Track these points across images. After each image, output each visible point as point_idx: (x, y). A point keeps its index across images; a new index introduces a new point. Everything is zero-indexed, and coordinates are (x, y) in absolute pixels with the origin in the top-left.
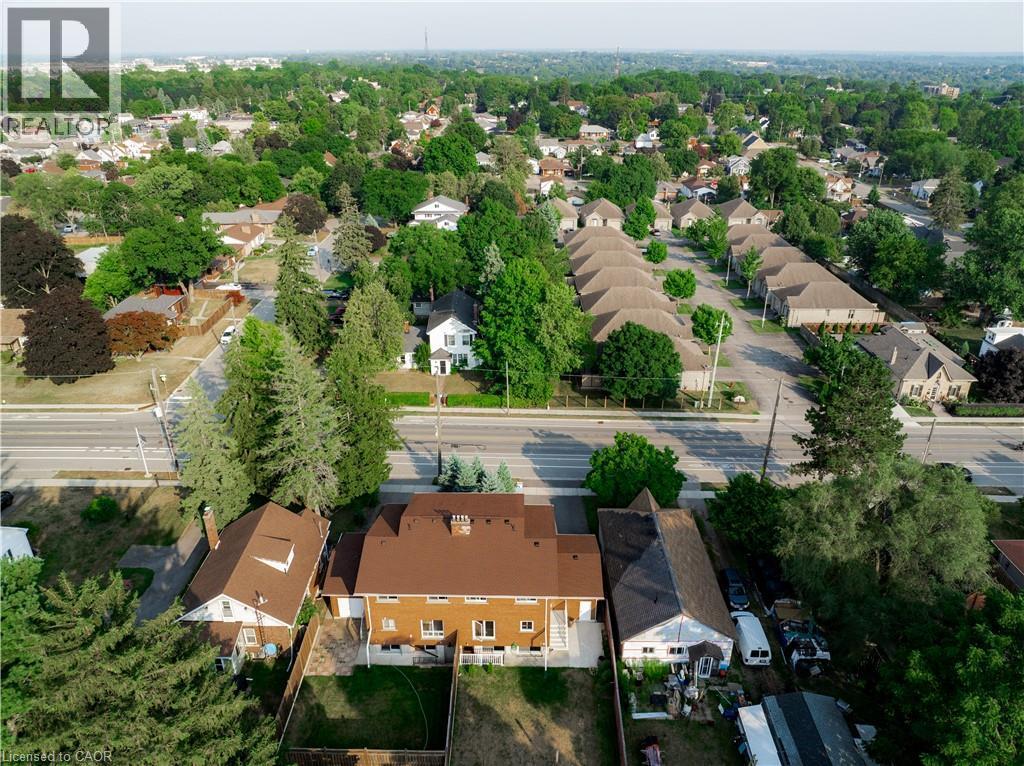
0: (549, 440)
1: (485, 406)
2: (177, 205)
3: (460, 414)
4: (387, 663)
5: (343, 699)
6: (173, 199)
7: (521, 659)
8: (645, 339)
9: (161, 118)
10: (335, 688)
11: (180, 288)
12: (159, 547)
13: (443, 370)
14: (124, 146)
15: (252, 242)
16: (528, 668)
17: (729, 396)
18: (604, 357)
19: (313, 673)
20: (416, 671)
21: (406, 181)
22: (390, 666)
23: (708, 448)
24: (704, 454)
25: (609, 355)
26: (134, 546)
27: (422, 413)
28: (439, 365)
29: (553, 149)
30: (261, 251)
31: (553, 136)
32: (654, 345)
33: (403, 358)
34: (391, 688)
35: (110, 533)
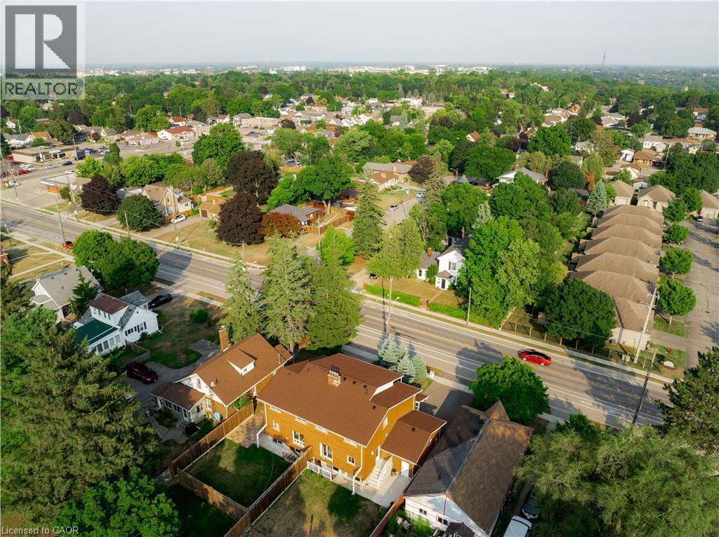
0: (483, 351)
1: (455, 317)
2: (358, 155)
3: (435, 317)
4: (270, 450)
5: (233, 459)
6: (357, 152)
7: (345, 482)
8: (584, 294)
9: (392, 103)
10: (234, 451)
11: (323, 204)
12: (214, 344)
13: (443, 286)
14: (359, 118)
15: (386, 184)
16: (345, 488)
17: (661, 358)
18: (549, 301)
19: (231, 439)
20: (281, 461)
21: (497, 155)
22: (270, 452)
23: (608, 392)
24: (601, 398)
25: (553, 300)
26: (203, 340)
27: (410, 310)
28: (441, 281)
29: (655, 144)
30: (390, 190)
31: (660, 134)
32: (590, 301)
33: (420, 271)
34: (261, 464)
35: (198, 329)
